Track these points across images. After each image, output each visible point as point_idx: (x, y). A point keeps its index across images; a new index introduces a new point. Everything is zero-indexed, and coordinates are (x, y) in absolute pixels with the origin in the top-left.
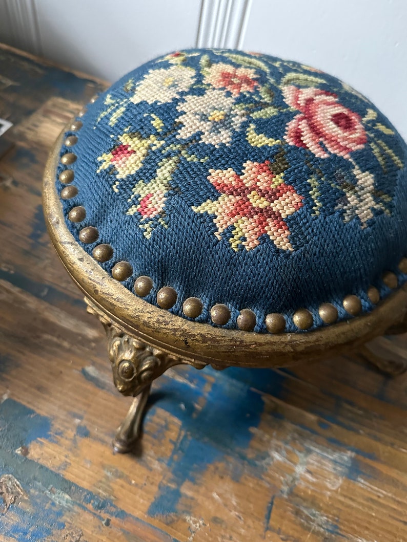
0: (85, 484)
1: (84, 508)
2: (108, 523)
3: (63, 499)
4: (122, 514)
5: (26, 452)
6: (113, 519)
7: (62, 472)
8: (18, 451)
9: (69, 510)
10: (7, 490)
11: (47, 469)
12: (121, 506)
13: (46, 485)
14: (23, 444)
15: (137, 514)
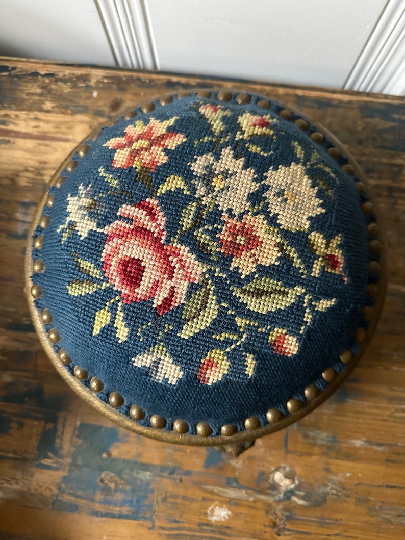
0: (157, 462)
1: (162, 477)
2: (181, 481)
3: (147, 475)
4: (188, 473)
5: (109, 455)
6: (183, 478)
7: (139, 460)
8: (104, 456)
9: (153, 480)
10: (109, 481)
11: (128, 461)
12: (186, 468)
13: (132, 470)
14: (105, 449)
15: (198, 469)
